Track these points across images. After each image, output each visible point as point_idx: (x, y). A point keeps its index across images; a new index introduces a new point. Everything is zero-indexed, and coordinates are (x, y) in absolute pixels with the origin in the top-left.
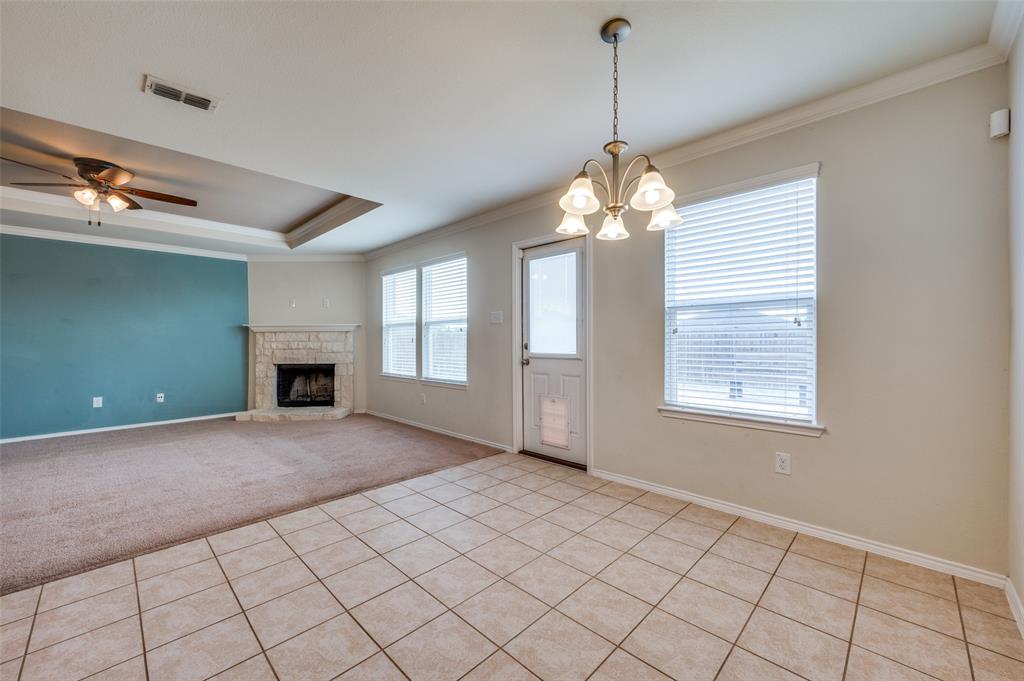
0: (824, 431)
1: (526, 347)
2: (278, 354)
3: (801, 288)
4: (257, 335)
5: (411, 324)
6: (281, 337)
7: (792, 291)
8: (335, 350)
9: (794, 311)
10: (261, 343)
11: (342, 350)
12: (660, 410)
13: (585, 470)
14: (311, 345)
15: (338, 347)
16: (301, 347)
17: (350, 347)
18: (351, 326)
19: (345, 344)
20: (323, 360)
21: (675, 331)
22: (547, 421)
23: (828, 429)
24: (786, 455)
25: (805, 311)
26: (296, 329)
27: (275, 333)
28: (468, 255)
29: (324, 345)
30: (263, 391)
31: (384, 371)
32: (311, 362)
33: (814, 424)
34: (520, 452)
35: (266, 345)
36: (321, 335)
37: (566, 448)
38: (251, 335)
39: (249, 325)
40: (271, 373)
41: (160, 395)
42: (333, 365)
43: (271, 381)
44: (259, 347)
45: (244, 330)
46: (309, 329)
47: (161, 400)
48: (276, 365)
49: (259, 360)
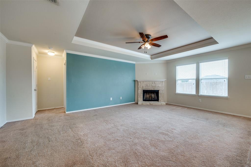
2: (144, 87)
4: (139, 82)
6: (145, 83)
8: (159, 86)
11: (161, 86)
14: (153, 85)
15: (160, 85)
16: (150, 85)
17: (163, 86)
18: (163, 80)
19: (162, 85)
20: (156, 89)
26: (148, 81)
27: (143, 82)
28: (229, 59)
29: (156, 85)
30: (140, 97)
31: (176, 92)
32: (153, 89)
35: (141, 85)
36: (155, 82)
38: (136, 82)
39: (136, 79)
40: (142, 92)
41: (121, 97)
42: (158, 91)
43: (142, 94)
44: (139, 85)
45: (135, 81)
46: (152, 81)
47: (121, 99)
48: (143, 90)
49: (139, 89)
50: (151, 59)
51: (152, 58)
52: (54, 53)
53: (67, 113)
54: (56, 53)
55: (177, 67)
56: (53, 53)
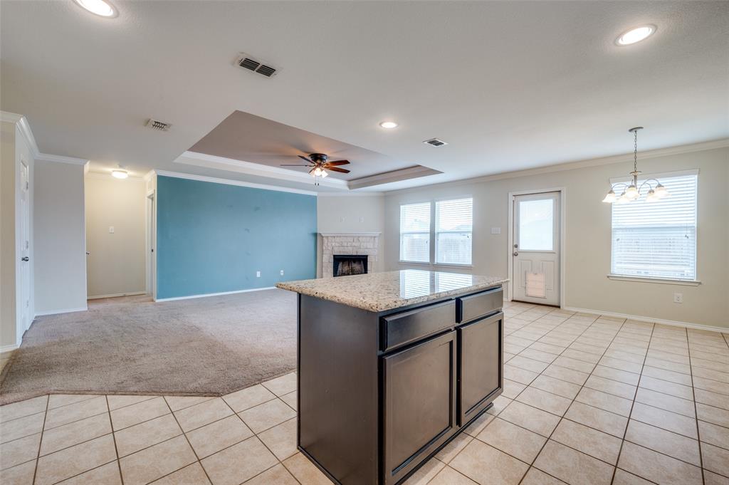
0: (700, 283)
1: (516, 246)
2: (336, 249)
3: (688, 222)
4: (324, 238)
5: (427, 233)
6: (338, 239)
7: (684, 223)
8: (369, 247)
9: (685, 232)
10: (326, 242)
11: (372, 247)
12: (608, 277)
13: (559, 307)
14: (354, 244)
15: (370, 245)
16: (349, 245)
17: (376, 246)
18: (377, 233)
19: (374, 244)
20: (361, 252)
21: (618, 240)
22: (530, 284)
23: (702, 282)
24: (680, 295)
25: (689, 232)
26: (346, 235)
27: (334, 237)
28: (473, 197)
29: (362, 244)
30: (327, 270)
32: (355, 254)
33: (695, 280)
34: (513, 301)
35: (329, 244)
36: (360, 239)
37: (544, 298)
38: (319, 238)
39: (318, 232)
40: (332, 260)
41: (282, 271)
42: (367, 256)
43: (332, 265)
44: (325, 244)
45: (316, 235)
46: (354, 235)
47: (282, 274)
48: (334, 256)
49: (325, 252)
50: (348, 189)
51: (350, 187)
52: (126, 172)
53: (157, 301)
54: (131, 173)
55: (401, 207)
56: (125, 174)
